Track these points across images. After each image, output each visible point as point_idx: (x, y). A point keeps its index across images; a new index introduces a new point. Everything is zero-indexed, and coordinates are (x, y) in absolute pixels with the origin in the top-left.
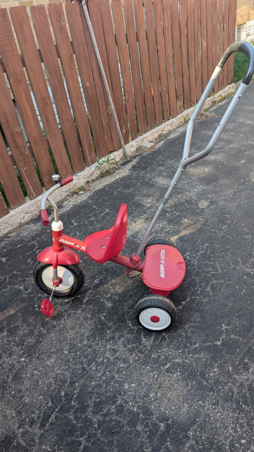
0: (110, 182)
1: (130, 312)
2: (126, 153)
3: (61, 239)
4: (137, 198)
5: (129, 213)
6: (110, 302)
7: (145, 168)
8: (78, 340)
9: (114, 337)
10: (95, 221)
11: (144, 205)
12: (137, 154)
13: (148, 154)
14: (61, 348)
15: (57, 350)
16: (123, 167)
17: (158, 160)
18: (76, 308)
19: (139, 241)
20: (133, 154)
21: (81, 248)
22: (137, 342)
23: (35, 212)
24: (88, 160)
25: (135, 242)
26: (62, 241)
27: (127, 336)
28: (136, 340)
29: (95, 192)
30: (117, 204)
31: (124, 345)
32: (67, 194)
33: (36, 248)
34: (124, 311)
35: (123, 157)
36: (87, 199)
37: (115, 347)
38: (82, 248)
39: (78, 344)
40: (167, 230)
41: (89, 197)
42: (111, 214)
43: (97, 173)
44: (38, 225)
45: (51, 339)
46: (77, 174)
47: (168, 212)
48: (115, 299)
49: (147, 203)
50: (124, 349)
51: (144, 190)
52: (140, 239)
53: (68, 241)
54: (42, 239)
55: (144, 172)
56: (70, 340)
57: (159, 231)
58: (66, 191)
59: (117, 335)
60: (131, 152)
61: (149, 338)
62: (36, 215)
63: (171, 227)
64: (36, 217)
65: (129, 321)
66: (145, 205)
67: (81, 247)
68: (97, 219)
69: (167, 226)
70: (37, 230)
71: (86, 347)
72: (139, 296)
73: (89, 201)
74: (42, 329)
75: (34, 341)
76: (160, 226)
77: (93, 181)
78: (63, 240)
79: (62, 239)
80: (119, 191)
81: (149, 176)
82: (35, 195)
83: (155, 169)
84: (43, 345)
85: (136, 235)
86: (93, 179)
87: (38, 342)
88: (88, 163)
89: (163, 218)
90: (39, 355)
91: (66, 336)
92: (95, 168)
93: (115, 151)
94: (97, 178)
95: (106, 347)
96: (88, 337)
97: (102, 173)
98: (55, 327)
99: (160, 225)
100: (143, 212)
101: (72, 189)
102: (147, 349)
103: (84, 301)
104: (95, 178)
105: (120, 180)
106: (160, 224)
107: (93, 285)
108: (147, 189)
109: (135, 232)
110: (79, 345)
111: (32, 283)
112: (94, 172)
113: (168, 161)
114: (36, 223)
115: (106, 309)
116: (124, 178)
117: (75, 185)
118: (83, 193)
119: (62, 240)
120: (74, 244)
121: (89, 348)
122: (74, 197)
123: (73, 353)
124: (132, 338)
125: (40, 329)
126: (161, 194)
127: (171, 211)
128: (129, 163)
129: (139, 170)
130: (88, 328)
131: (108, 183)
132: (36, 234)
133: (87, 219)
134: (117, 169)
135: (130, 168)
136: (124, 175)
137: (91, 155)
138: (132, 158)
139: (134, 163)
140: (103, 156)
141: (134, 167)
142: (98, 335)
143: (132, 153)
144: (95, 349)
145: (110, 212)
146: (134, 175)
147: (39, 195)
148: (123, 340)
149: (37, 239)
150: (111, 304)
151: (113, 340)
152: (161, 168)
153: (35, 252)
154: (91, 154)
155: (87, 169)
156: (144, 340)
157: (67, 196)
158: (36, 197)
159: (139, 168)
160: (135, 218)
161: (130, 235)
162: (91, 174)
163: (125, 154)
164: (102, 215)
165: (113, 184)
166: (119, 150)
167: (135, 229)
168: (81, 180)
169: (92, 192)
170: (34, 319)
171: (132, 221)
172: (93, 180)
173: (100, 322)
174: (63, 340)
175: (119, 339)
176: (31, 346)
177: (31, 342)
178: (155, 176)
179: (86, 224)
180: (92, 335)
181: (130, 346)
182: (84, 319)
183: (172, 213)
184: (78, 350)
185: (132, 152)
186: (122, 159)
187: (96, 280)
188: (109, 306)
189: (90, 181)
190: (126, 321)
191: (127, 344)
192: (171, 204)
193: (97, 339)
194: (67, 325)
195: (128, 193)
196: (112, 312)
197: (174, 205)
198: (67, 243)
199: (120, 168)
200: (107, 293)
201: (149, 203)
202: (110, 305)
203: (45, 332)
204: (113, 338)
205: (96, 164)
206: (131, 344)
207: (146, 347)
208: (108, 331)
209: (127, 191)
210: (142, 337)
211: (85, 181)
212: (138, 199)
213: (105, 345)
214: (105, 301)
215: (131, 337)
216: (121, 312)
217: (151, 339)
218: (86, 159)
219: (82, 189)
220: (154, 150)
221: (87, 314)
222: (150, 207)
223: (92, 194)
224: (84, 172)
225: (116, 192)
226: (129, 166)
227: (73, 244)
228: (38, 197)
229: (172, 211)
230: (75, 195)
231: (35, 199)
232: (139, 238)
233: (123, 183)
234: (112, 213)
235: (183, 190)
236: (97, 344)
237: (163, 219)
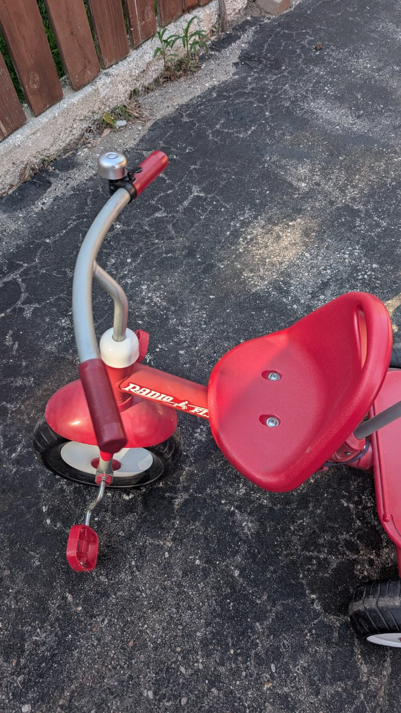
0: (190, 97)
1: (310, 559)
2: (225, 13)
3: (128, 385)
4: (271, 158)
5: (256, 205)
6: (250, 514)
7: (276, 65)
8: (179, 649)
9: (278, 648)
10: (168, 222)
11: (291, 185)
12: (249, 18)
13: (274, 20)
14: (131, 678)
15: (121, 682)
16: (217, 53)
17: (305, 43)
18: (156, 527)
19: (295, 306)
20: (238, 18)
21: (193, 411)
22: (349, 678)
23: (8, 177)
24: (136, 30)
25: (286, 308)
26: (133, 390)
27: (316, 651)
28: (344, 667)
29: (156, 123)
30: (220, 173)
31: (312, 683)
32: (85, 125)
33: (23, 296)
34: (292, 555)
35: (216, 24)
36: (138, 145)
37: (286, 689)
38: (196, 410)
39: (178, 667)
40: (366, 276)
41: (142, 140)
42: (207, 204)
43: (156, 68)
44: (18, 218)
45: (99, 640)
46: (110, 70)
47: (359, 216)
48: (261, 506)
49: (299, 180)
50: (313, 698)
51: (284, 134)
52: (299, 300)
53: (151, 390)
54: (36, 267)
55: (274, 77)
56: (155, 649)
57: (345, 276)
58: (82, 118)
59: (285, 641)
60: (234, 10)
61: (379, 665)
62: (12, 186)
63: (375, 266)
64: (10, 192)
65: (313, 592)
66: (294, 183)
67: (193, 408)
68: (173, 217)
69: (363, 261)
70: (16, 234)
71: (204, 682)
72: (325, 502)
73: (144, 152)
74: (70, 597)
75: (51, 640)
76: (347, 261)
77: (147, 90)
78: (138, 388)
79: (132, 385)
80: (218, 131)
81: (292, 93)
82: (4, 130)
83: (302, 73)
84: (79, 660)
85: (285, 283)
86: (146, 84)
87: (64, 646)
88: (137, 38)
89: (348, 235)
90: (72, 697)
91: (140, 631)
92: (152, 52)
93: (200, 6)
94: (156, 81)
95: (262, 684)
96: (205, 642)
97: (167, 69)
98: (106, 595)
99: (345, 259)
100: (293, 209)
101: (98, 113)
102: (379, 705)
103: (177, 502)
104: (151, 80)
105: (215, 95)
106: (344, 253)
107: (194, 446)
108: (292, 134)
109: (282, 273)
110: (182, 669)
111: (24, 421)
112: (149, 64)
113: (333, 50)
114: (14, 210)
115: (241, 540)
116: (227, 91)
117: (104, 100)
118: (126, 126)
119: (134, 388)
120: (171, 398)
121: (212, 684)
122: (104, 135)
123: (168, 701)
124: (330, 658)
125: (64, 598)
126: (332, 155)
127: (367, 211)
128: (230, 44)
129: (262, 70)
130: (199, 609)
131: (185, 100)
132: (18, 247)
133: (148, 216)
134: (202, 59)
135: (236, 60)
136: (223, 78)
137: (143, 16)
138: (237, 30)
139: (243, 45)
140: (173, 17)
141: (246, 59)
142: (232, 638)
143: (237, 14)
144: (231, 692)
145: (206, 198)
146: (250, 83)
147: (17, 129)
148: (306, 665)
149: (22, 266)
150: (252, 522)
151: (278, 660)
152: (316, 70)
153: (21, 310)
154: (143, 12)
155: (134, 54)
156: (364, 669)
157: (86, 131)
158: (9, 135)
159: (260, 62)
160: (276, 225)
161: (270, 283)
162: (144, 70)
163: (221, 14)
164: (186, 203)
165: (201, 105)
166: (210, 5)
167: (281, 263)
168: (120, 86)
169: (149, 125)
170: (42, 558)
171: (269, 236)
172: (148, 88)
173: (232, 587)
174: (135, 645)
175: (294, 659)
176: (44, 659)
177: (44, 643)
178: (307, 91)
179: (147, 231)
180: (214, 637)
181: (329, 690)
182: (185, 574)
183: (369, 221)
184: (182, 688)
185: (237, 11)
186: (214, 29)
187: (199, 430)
188: (249, 529)
189: (140, 89)
190: (303, 594)
191: (319, 680)
192: (362, 190)
193: (232, 652)
194: (138, 589)
195: (243, 140)
196: (259, 553)
197: (371, 195)
198: (149, 396)
199: (211, 55)
200: (234, 480)
201: (305, 178)
202: (250, 525)
203: (80, 608)
204: (275, 654)
205: (156, 43)
206: (332, 685)
207: (375, 697)
208: (258, 624)
209: (239, 132)
210: (359, 659)
211: (129, 89)
212: (273, 163)
213: (256, 679)
214: (234, 511)
215: (327, 653)
216: (286, 556)
217: (383, 666)
218: (131, 27)
219: (122, 112)
220: (288, 11)
221: (191, 554)
222: (308, 193)
223: (150, 130)
224: (125, 63)
225: (213, 133)
226: (233, 53)
227: (168, 399)
228: (12, 137)
229: (368, 215)
230: (107, 132)
231: (7, 140)
232: (295, 296)
233: (224, 106)
234: (212, 202)
235: (387, 149)
236: (235, 673)
237: (349, 239)
